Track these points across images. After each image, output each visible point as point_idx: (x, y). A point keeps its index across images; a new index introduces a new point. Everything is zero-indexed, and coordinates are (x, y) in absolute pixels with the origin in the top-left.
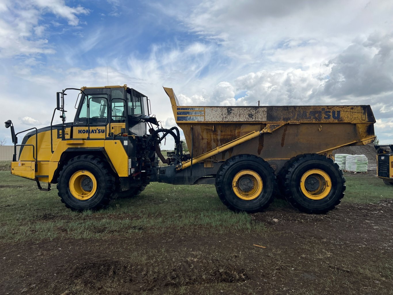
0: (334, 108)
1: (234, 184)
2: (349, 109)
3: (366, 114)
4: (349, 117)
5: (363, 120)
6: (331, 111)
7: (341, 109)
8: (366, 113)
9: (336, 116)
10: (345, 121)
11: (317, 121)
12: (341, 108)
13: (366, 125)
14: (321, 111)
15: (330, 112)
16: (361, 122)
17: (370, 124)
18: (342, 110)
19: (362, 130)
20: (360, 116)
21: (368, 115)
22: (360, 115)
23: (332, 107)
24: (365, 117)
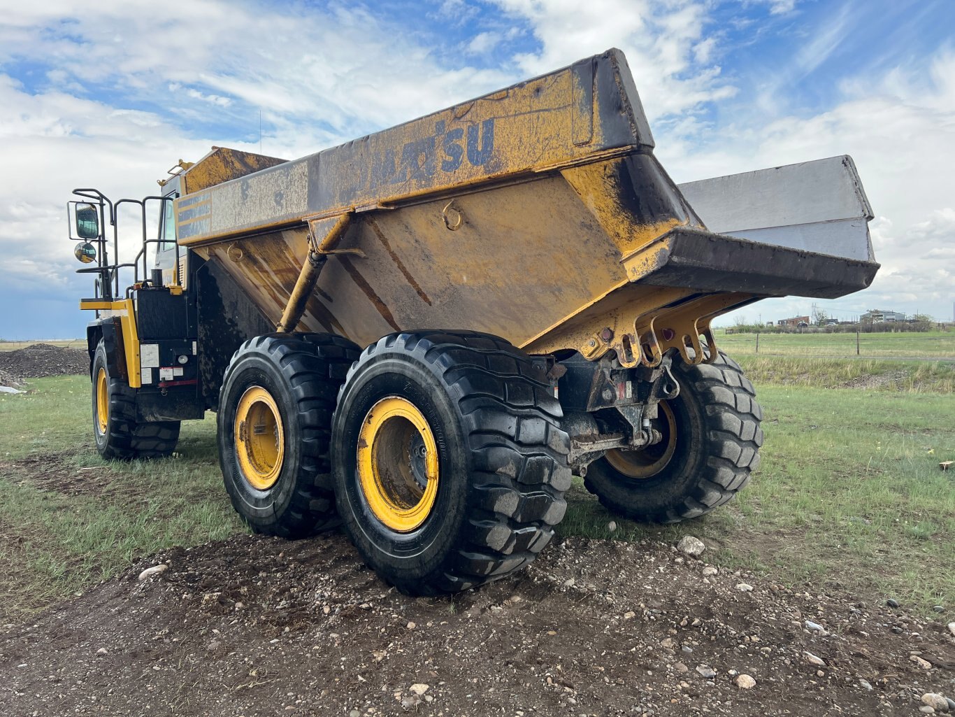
0: (473, 109)
1: (237, 431)
2: (524, 97)
3: (596, 106)
4: (524, 140)
5: (580, 145)
6: (465, 128)
7: (497, 109)
8: (595, 102)
9: (480, 149)
10: (510, 164)
11: (421, 186)
12: (498, 100)
13: (599, 167)
14: (433, 139)
15: (458, 133)
16: (572, 155)
17: (619, 160)
18: (501, 113)
19: (597, 197)
20: (570, 125)
21: (602, 113)
22: (569, 121)
23: (468, 106)
24: (588, 123)
